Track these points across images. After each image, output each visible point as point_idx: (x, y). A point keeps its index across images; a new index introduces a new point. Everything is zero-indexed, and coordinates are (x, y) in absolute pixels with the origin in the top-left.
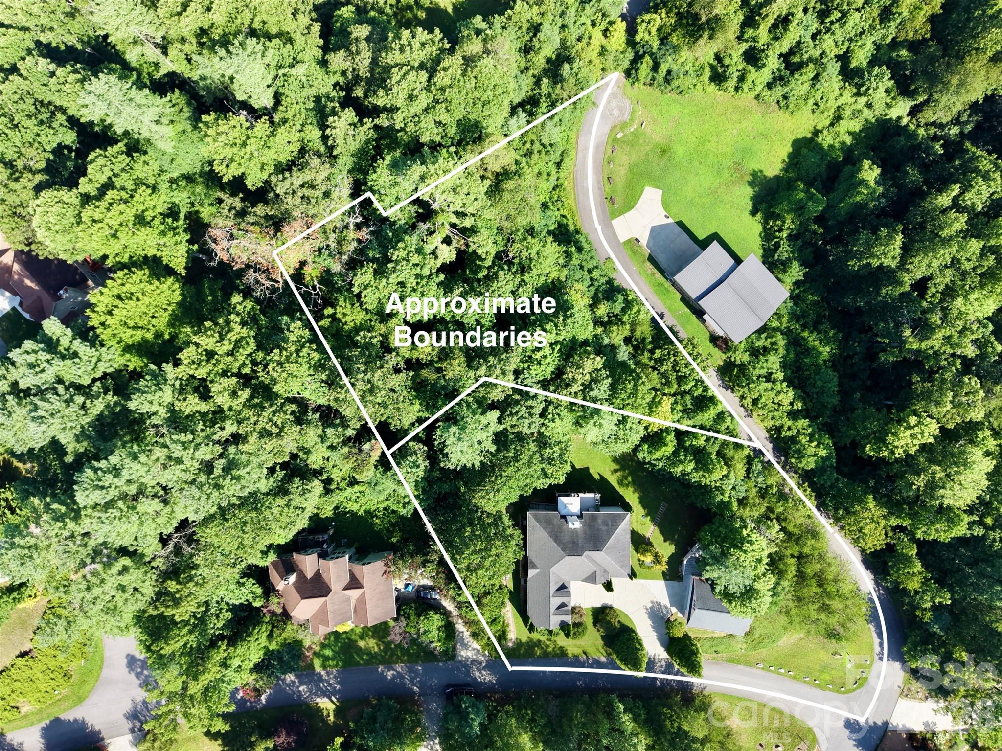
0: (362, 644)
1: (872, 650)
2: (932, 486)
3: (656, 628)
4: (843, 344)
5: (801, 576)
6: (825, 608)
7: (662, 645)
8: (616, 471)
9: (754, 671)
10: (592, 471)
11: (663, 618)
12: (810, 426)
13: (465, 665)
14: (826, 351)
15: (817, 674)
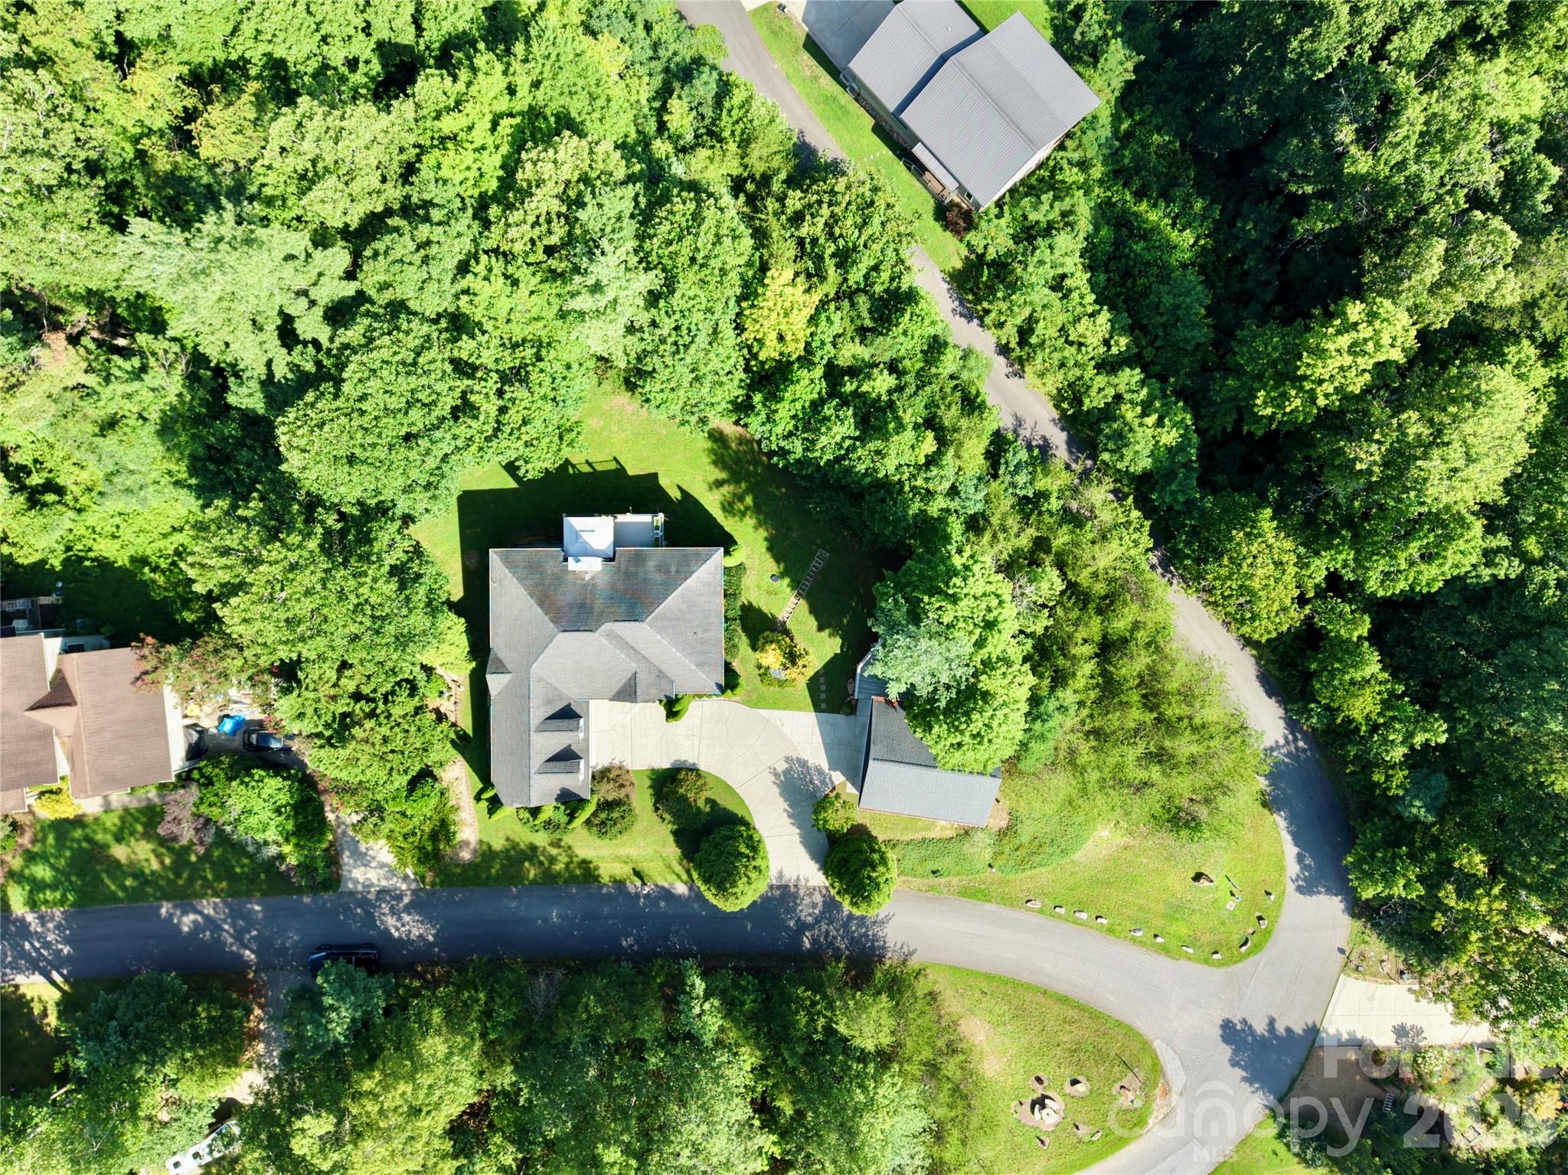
0: (120, 852)
1: (1282, 869)
2: (1399, 459)
3: (796, 817)
4: (1223, 230)
5: (1108, 688)
6: (1160, 757)
7: (814, 856)
8: (719, 484)
9: (1021, 915)
10: (663, 482)
11: (813, 795)
12: (1143, 383)
13: (364, 902)
14: (1185, 240)
15: (1160, 922)
